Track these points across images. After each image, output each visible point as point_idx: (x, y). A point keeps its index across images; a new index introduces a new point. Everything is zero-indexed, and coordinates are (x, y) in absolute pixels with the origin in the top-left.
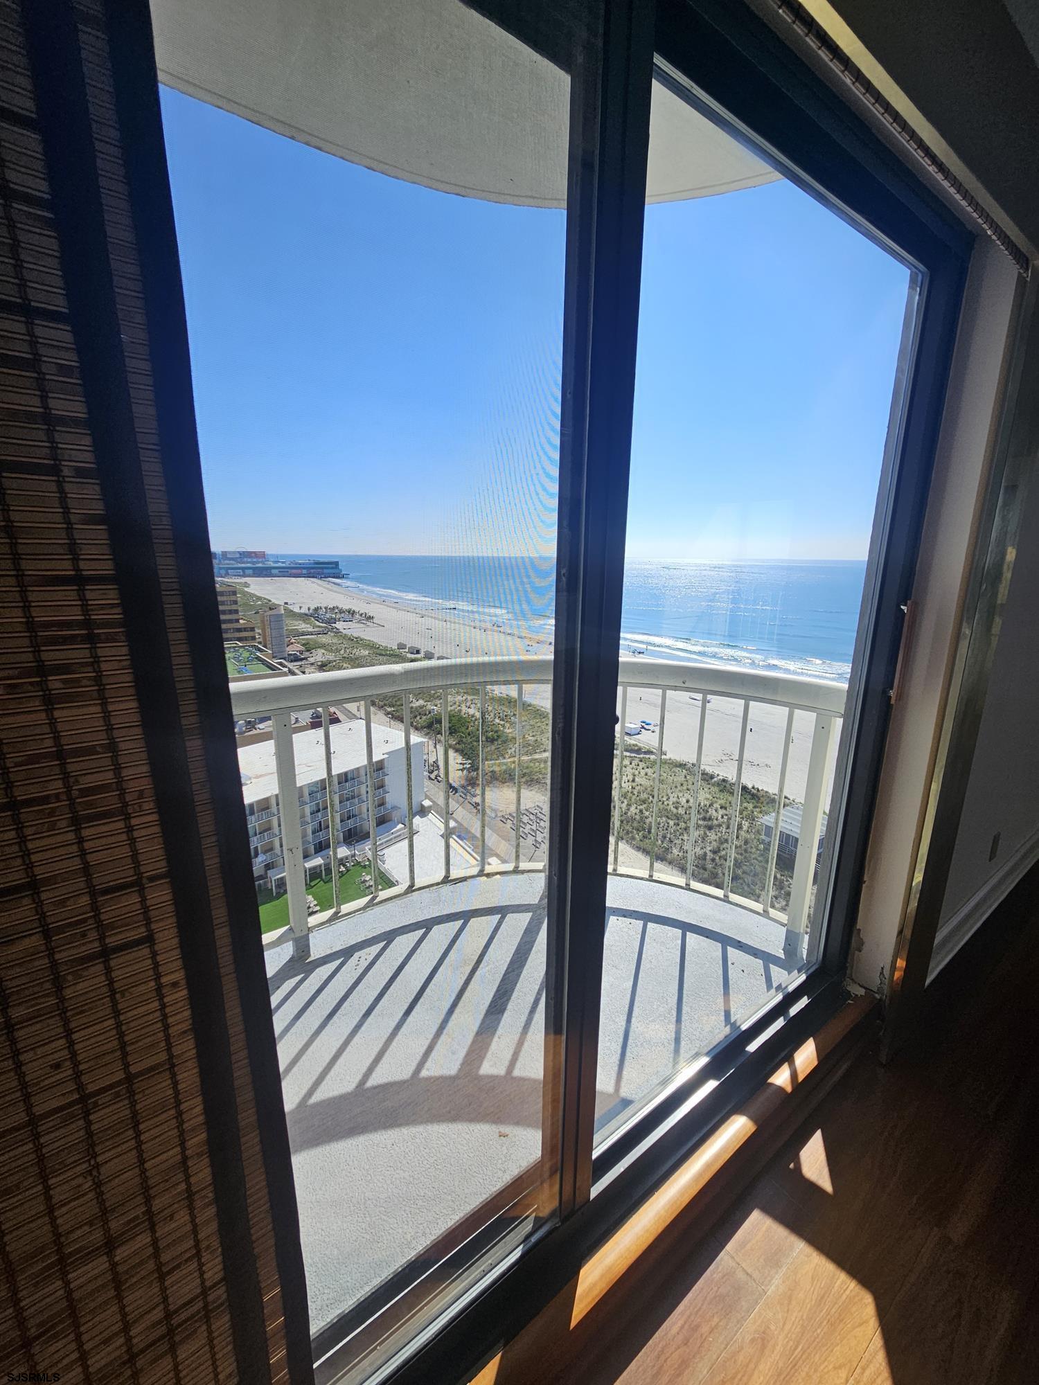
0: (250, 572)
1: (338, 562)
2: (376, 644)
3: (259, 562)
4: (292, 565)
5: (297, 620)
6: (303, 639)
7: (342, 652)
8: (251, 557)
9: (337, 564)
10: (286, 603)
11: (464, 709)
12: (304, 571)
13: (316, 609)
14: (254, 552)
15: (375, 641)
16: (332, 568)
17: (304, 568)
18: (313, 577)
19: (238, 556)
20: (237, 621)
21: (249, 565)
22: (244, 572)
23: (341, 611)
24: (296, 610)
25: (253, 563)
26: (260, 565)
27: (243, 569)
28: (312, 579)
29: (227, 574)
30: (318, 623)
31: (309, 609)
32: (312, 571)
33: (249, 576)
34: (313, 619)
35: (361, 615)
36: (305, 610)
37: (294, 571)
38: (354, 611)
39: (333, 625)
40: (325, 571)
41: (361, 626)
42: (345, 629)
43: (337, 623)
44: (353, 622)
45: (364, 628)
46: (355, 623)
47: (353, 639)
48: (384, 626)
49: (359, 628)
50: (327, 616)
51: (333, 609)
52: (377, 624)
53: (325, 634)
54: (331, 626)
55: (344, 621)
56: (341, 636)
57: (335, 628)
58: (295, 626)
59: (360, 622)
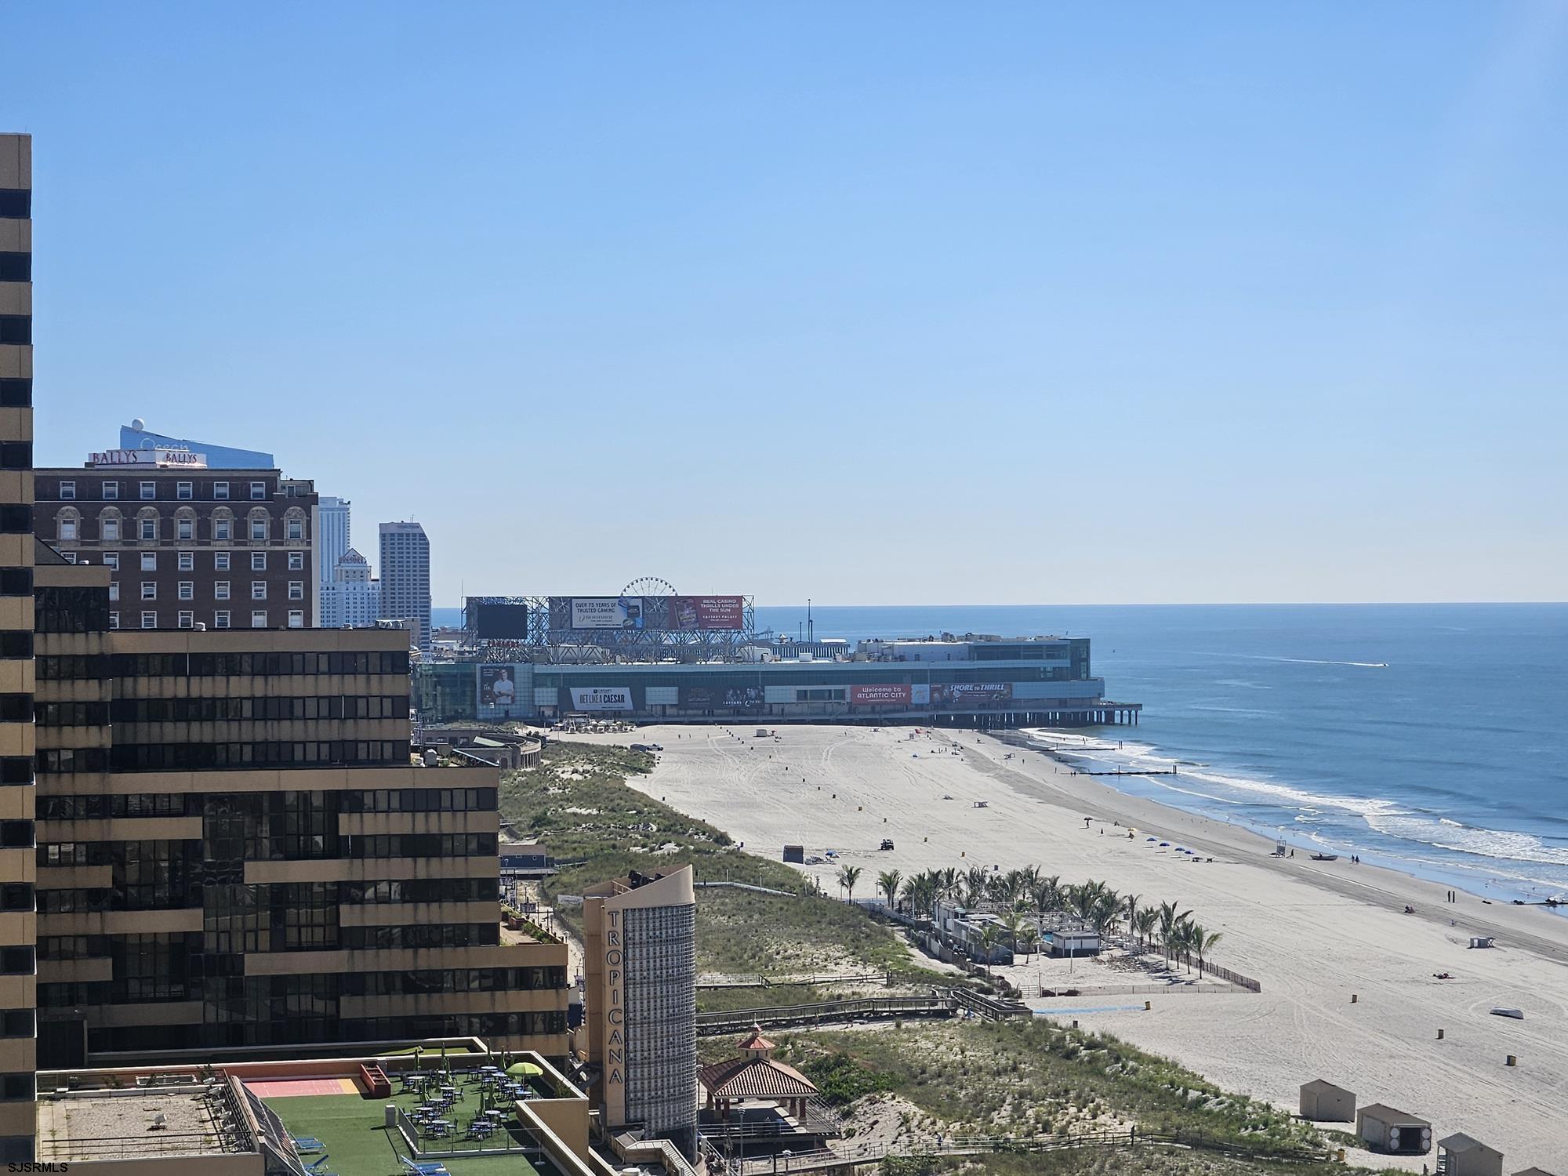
0: (667, 695)
1: (1086, 643)
3: (707, 651)
4: (867, 664)
5: (819, 941)
6: (822, 1039)
7: (1003, 1115)
8: (675, 625)
9: (1079, 651)
10: (794, 854)
12: (920, 693)
13: (927, 888)
14: (695, 601)
15: (1190, 1061)
16: (1058, 675)
17: (919, 677)
18: (962, 723)
19: (619, 618)
20: (489, 934)
21: (668, 664)
22: (639, 699)
23: (1048, 898)
24: (831, 887)
25: (684, 654)
26: (715, 663)
27: (639, 682)
28: (951, 734)
29: (563, 712)
30: (920, 959)
31: (889, 883)
32: (957, 690)
33: (664, 718)
34: (900, 937)
35: (1144, 921)
36: (867, 890)
37: (871, 693)
38: (1111, 902)
39: (996, 971)
40: (1022, 690)
41: (1142, 978)
42: (1046, 994)
43: (1018, 959)
44: (1104, 956)
45: (1150, 990)
46: (1112, 960)
47: (1074, 1051)
48: (1255, 987)
49: (1122, 990)
50: (974, 922)
51: (1004, 888)
52: (1226, 974)
53: (942, 1015)
54: (980, 973)
55: (1055, 953)
56: (1019, 1029)
57: (1005, 985)
58: (804, 969)
59: (1133, 960)
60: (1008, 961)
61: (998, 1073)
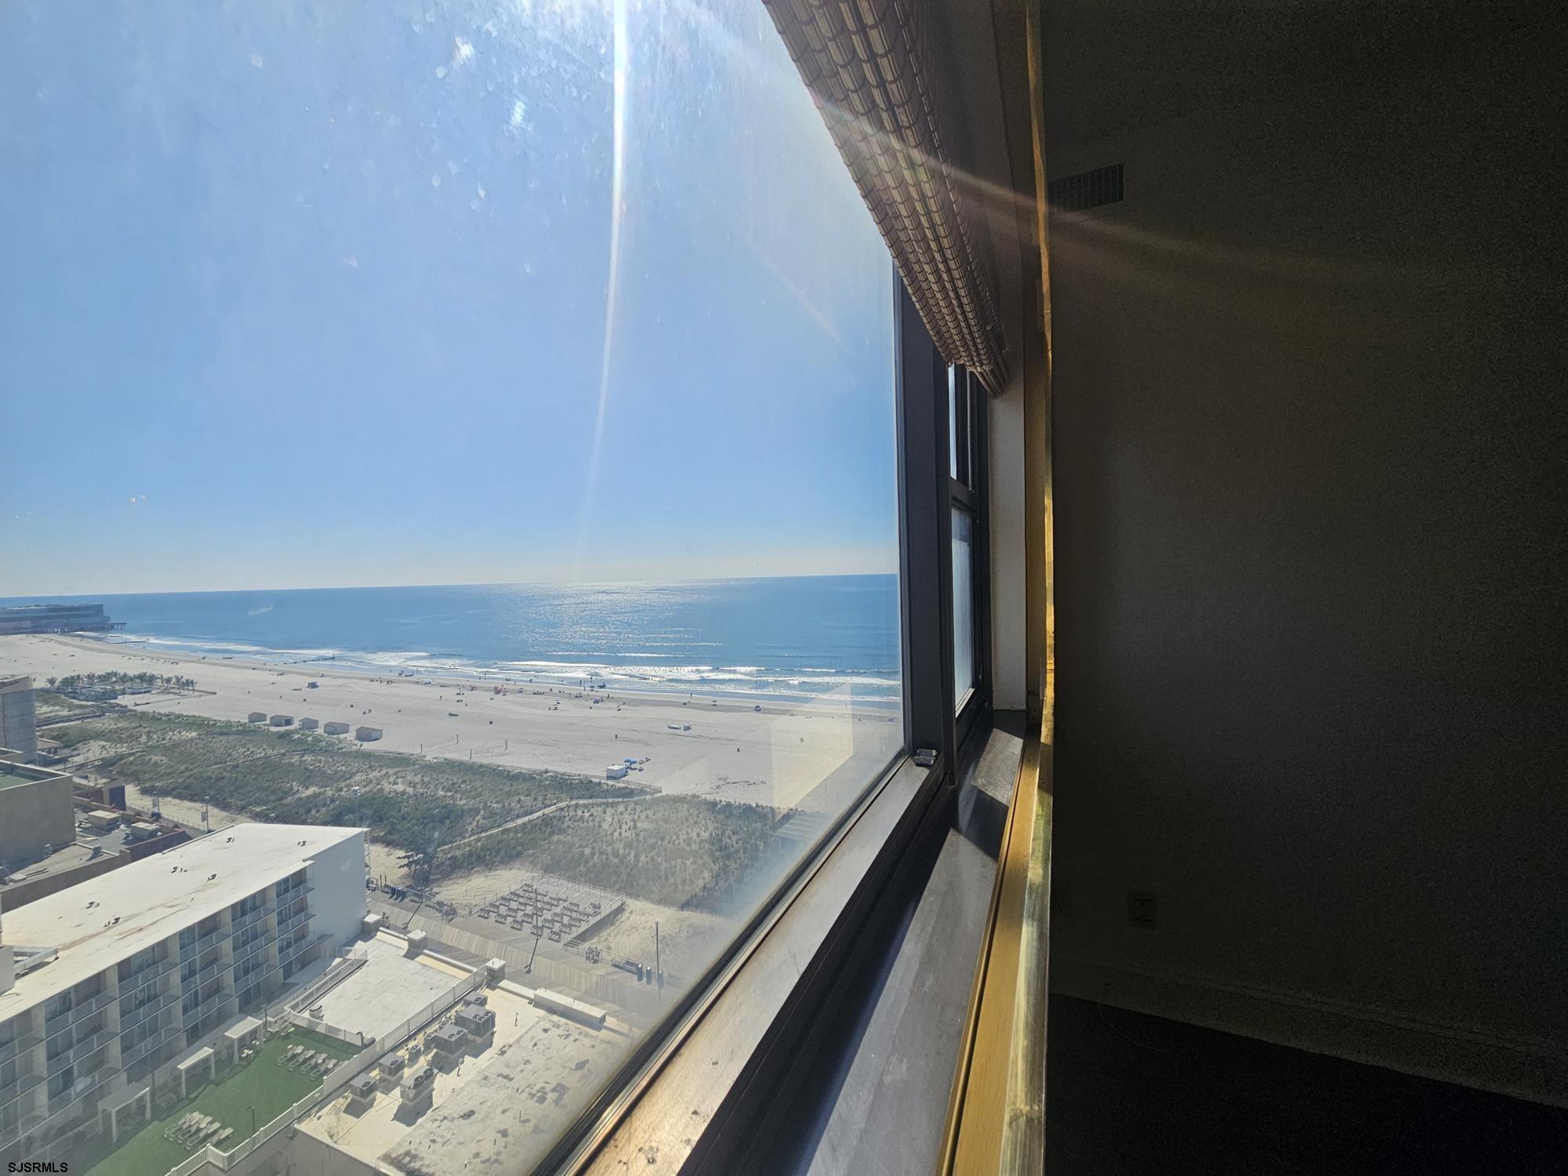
2: (209, 720)
6: (54, 729)
7: (144, 739)
13: (69, 681)
15: (204, 714)
23: (124, 679)
28: (42, 635)
31: (52, 682)
34: (64, 697)
35: (168, 680)
36: (42, 685)
39: (112, 701)
41: (171, 696)
42: (136, 705)
43: (119, 697)
44: (153, 692)
45: (177, 699)
46: (157, 693)
47: (161, 718)
48: (215, 693)
49: (168, 700)
50: (98, 688)
51: (105, 678)
52: (203, 691)
53: (99, 716)
54: (106, 703)
55: (133, 694)
56: (136, 715)
57: (118, 705)
59: (166, 691)
60: (116, 698)
61: (134, 728)
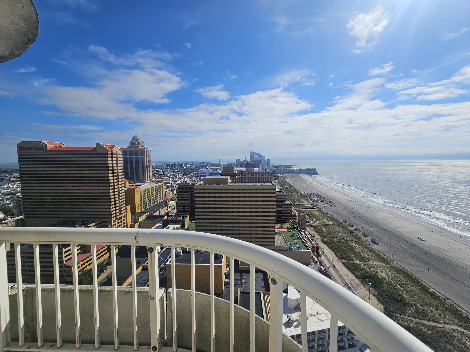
2: (334, 218)
5: (304, 199)
7: (322, 221)
10: (300, 189)
11: (380, 273)
12: (304, 172)
15: (334, 215)
20: (291, 213)
21: (287, 170)
22: (285, 172)
24: (303, 193)
26: (290, 170)
30: (311, 202)
31: (308, 194)
33: (287, 174)
34: (309, 199)
41: (328, 205)
42: (321, 206)
43: (318, 202)
47: (325, 214)
48: (336, 206)
51: (316, 195)
53: (315, 209)
56: (320, 211)
57: (318, 205)
58: (304, 203)
61: (320, 216)
